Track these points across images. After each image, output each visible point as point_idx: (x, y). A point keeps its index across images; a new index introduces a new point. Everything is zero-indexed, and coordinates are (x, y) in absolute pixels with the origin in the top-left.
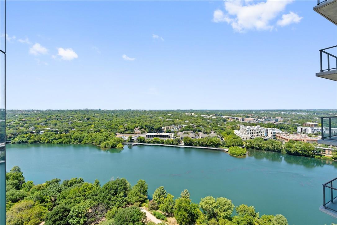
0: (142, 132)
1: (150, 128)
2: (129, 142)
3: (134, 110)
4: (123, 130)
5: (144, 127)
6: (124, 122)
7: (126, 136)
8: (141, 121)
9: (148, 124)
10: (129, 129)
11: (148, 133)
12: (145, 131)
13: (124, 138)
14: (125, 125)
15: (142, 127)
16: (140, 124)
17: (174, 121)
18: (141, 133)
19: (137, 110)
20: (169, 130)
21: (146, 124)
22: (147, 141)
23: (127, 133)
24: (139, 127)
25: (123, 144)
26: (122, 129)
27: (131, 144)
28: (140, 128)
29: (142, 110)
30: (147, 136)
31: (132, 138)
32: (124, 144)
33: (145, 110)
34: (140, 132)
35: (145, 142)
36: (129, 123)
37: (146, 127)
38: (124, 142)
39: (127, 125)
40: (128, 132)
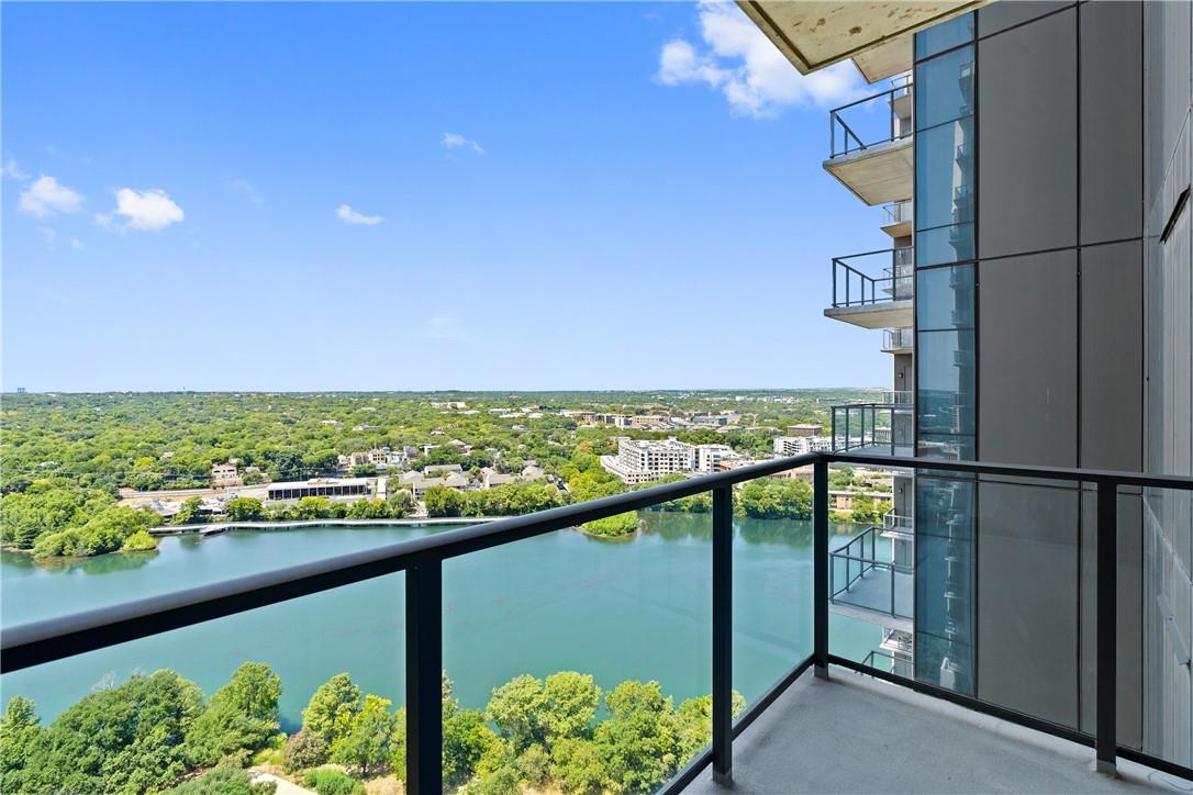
0: (249, 479)
1: (284, 461)
2: (184, 523)
3: (209, 393)
4: (157, 476)
5: (260, 460)
6: (160, 442)
7: (169, 501)
8: (243, 437)
9: (277, 447)
10: (184, 472)
11: (275, 481)
12: (263, 475)
13: (161, 509)
14: (166, 455)
15: (249, 461)
16: (241, 448)
17: (386, 433)
18: (245, 484)
19: (220, 393)
20: (367, 465)
21: (268, 446)
22: (272, 512)
23: (175, 488)
24: (235, 461)
25: (156, 535)
26: (149, 473)
27: (197, 530)
28: (238, 466)
29: (249, 395)
30: (271, 493)
31: (202, 508)
32: (159, 532)
33: (259, 394)
34: (239, 480)
35: (264, 519)
36: (183, 445)
37: (267, 457)
38: (161, 525)
39: (177, 455)
40: (183, 481)
